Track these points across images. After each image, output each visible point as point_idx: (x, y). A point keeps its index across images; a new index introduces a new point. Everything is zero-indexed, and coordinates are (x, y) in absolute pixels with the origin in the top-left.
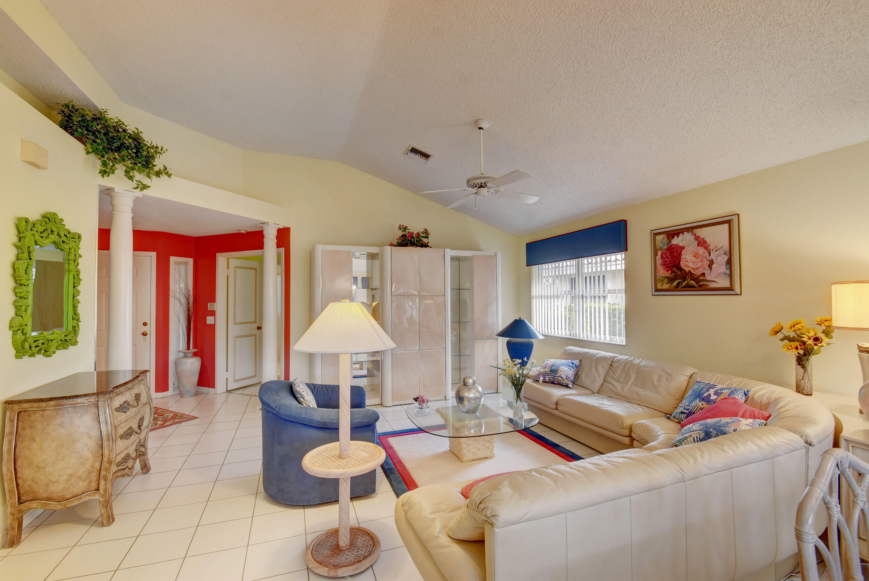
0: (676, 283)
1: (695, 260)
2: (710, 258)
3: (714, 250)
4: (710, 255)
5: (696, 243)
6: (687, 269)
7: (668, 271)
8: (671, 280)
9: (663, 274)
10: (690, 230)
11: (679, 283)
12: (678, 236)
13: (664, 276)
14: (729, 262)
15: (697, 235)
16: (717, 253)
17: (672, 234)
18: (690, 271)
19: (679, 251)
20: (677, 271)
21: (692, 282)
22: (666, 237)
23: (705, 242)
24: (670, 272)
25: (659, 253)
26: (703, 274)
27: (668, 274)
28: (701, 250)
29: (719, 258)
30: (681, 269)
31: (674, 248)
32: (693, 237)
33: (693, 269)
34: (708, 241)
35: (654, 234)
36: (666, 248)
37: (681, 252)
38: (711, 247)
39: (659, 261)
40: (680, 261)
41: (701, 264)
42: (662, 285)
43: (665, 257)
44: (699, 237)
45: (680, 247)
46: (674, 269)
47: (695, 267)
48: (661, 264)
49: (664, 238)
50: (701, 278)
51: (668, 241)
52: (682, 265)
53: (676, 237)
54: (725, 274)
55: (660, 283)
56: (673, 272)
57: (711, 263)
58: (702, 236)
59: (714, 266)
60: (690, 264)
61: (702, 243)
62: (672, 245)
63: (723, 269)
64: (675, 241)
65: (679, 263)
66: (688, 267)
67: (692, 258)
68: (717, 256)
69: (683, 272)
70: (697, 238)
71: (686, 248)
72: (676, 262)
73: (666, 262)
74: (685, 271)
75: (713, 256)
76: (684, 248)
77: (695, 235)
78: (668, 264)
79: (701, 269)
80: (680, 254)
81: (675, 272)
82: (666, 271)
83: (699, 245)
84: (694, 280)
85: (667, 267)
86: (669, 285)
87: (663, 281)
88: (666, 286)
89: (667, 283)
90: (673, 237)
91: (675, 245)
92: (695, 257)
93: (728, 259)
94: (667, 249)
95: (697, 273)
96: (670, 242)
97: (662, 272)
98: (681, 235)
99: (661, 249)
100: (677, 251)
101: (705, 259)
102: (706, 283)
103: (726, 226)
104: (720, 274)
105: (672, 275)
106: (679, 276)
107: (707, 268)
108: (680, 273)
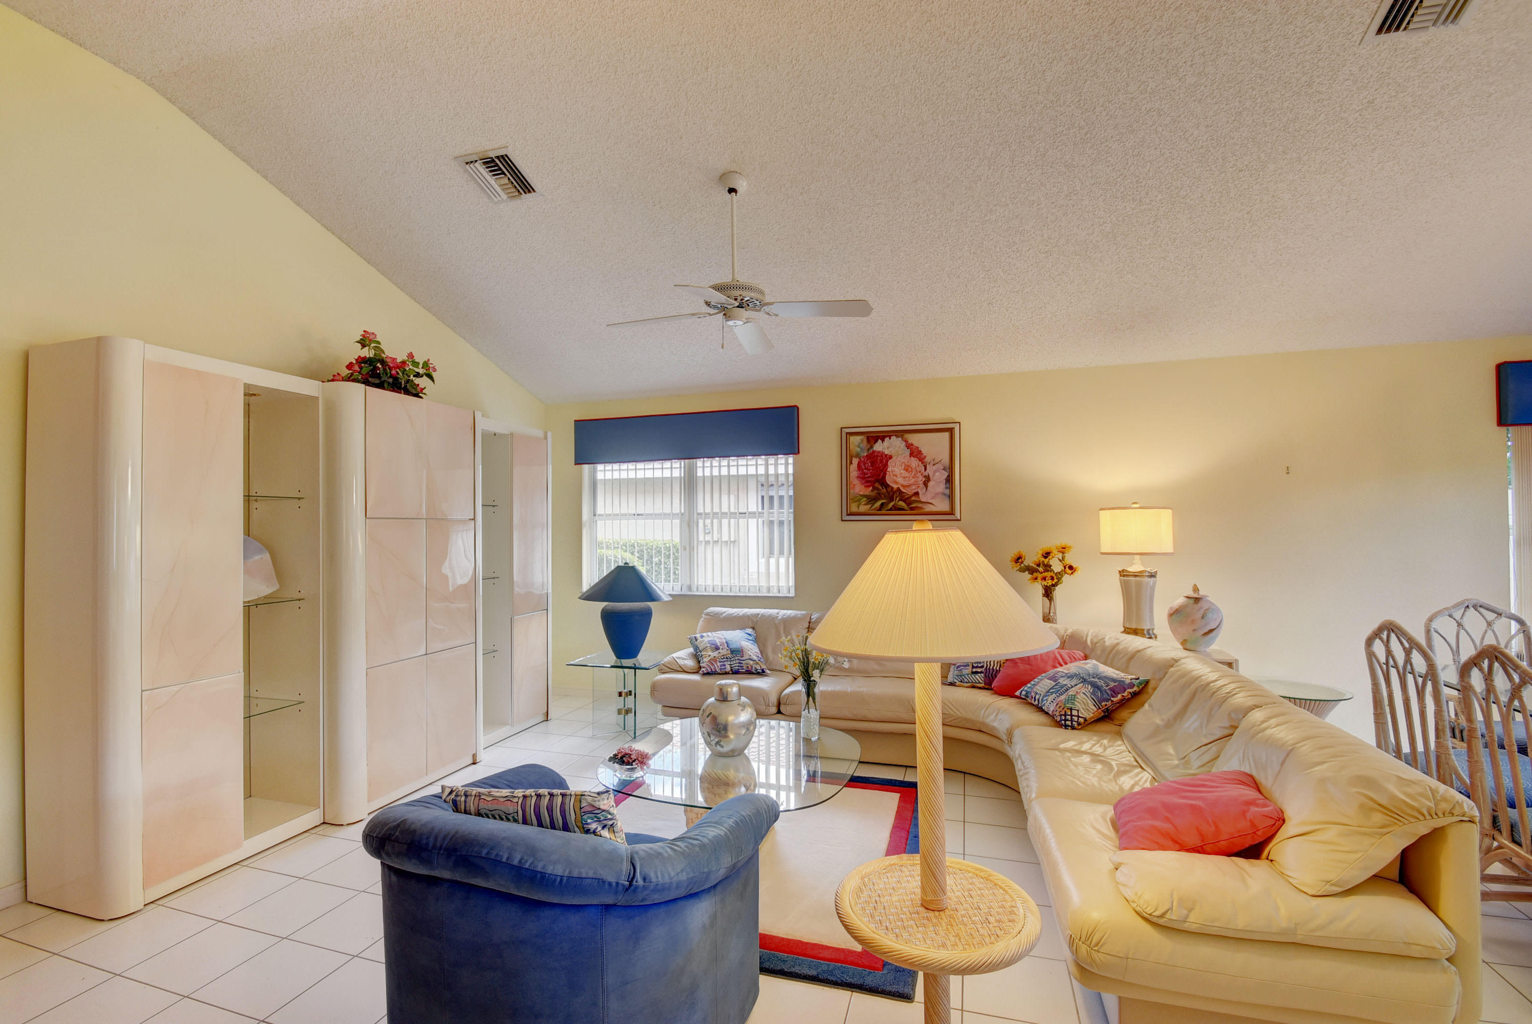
0: (878, 504)
1: (907, 474)
2: (926, 474)
3: (931, 464)
4: (926, 469)
5: (908, 452)
6: (895, 486)
7: (868, 486)
8: (871, 500)
9: (860, 491)
10: (900, 434)
11: (882, 504)
12: (883, 441)
13: (861, 493)
14: (949, 480)
15: (910, 442)
16: (934, 468)
17: (874, 438)
18: (898, 489)
19: (884, 461)
20: (880, 488)
21: (902, 504)
22: (865, 440)
23: (920, 452)
24: (871, 488)
25: (855, 461)
26: (917, 494)
27: (868, 491)
28: (914, 462)
29: (937, 474)
30: (887, 486)
31: (878, 456)
32: (904, 443)
33: (904, 486)
34: (924, 451)
35: (847, 433)
36: (865, 454)
37: (887, 462)
38: (927, 459)
39: (854, 472)
40: (885, 474)
41: (914, 480)
42: (858, 507)
43: (863, 467)
44: (912, 445)
45: (886, 455)
46: (877, 485)
47: (905, 483)
48: (858, 477)
49: (862, 440)
50: (913, 498)
51: (869, 446)
52: (888, 480)
53: (880, 441)
54: (944, 494)
55: (856, 504)
56: (874, 488)
57: (927, 480)
58: (916, 444)
59: (931, 484)
60: (900, 480)
61: (915, 453)
62: (874, 452)
63: (942, 488)
64: (879, 447)
65: (884, 477)
66: (896, 483)
67: (902, 471)
68: (935, 472)
69: (889, 490)
70: (909, 446)
71: (894, 458)
72: (879, 475)
73: (865, 474)
74: (892, 488)
75: (930, 470)
76: (891, 457)
77: (906, 441)
78: (868, 477)
79: (914, 487)
80: (886, 465)
81: (878, 489)
82: (865, 487)
83: (911, 455)
84: (904, 501)
85: (867, 482)
86: (869, 506)
87: (859, 500)
88: (864, 508)
89: (866, 504)
90: (876, 442)
91: (879, 452)
92: (907, 470)
93: (948, 476)
94: (867, 456)
95: (909, 491)
96: (872, 447)
97: (859, 489)
98: (887, 439)
99: (857, 456)
100: (881, 461)
101: (919, 474)
102: (920, 505)
103: (946, 435)
104: (937, 494)
105: (874, 494)
106: (883, 494)
107: (922, 485)
108: (885, 490)
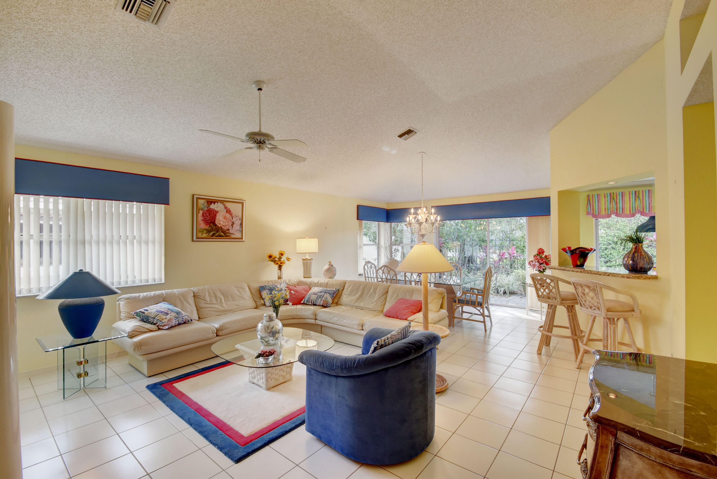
0: (212, 233)
1: (225, 220)
2: (232, 221)
3: (235, 217)
4: (232, 219)
5: (225, 210)
6: (219, 226)
7: (207, 225)
8: (209, 231)
9: (203, 227)
10: (222, 202)
11: (214, 234)
12: (214, 204)
13: (204, 228)
14: (241, 224)
15: (226, 206)
16: (236, 218)
17: (210, 202)
18: (221, 227)
19: (215, 213)
20: (213, 226)
21: (222, 234)
22: (206, 203)
23: (230, 211)
24: (208, 226)
25: (201, 212)
26: (228, 230)
27: (207, 227)
28: (228, 215)
29: (237, 221)
30: (216, 225)
31: (212, 211)
32: (224, 206)
33: (223, 226)
34: (232, 211)
35: (197, 198)
36: (206, 209)
37: (216, 214)
38: (233, 215)
39: (200, 218)
40: (215, 220)
41: (227, 223)
42: (202, 234)
43: (205, 215)
44: (227, 207)
45: (216, 211)
46: (211, 224)
47: (224, 224)
48: (202, 220)
49: (205, 202)
50: (227, 231)
51: (208, 206)
52: (217, 222)
53: (213, 204)
54: (239, 230)
55: (201, 233)
56: (210, 226)
57: (233, 223)
58: (229, 207)
59: (234, 225)
60: (222, 223)
61: (228, 211)
62: (210, 208)
63: (238, 227)
64: (212, 206)
65: (215, 221)
66: (220, 224)
67: (223, 219)
68: (236, 220)
69: (217, 227)
70: (226, 208)
71: (219, 213)
72: (212, 220)
73: (206, 219)
74: (218, 226)
75: (234, 220)
76: (218, 212)
77: (225, 206)
78: (207, 220)
79: (227, 227)
80: (216, 215)
81: (212, 227)
82: (206, 225)
83: (227, 212)
84: (223, 232)
85: (208, 223)
86: (207, 234)
87: (203, 231)
88: (204, 235)
89: (206, 233)
90: (211, 204)
91: (212, 209)
92: (225, 219)
93: (241, 223)
94: (207, 210)
95: (225, 228)
96: (209, 206)
97: (203, 226)
98: (216, 203)
99: (202, 209)
100: (213, 214)
101: (230, 221)
102: (229, 235)
103: (241, 205)
104: (237, 230)
105: (210, 228)
106: (214, 229)
107: (231, 226)
108: (215, 227)
